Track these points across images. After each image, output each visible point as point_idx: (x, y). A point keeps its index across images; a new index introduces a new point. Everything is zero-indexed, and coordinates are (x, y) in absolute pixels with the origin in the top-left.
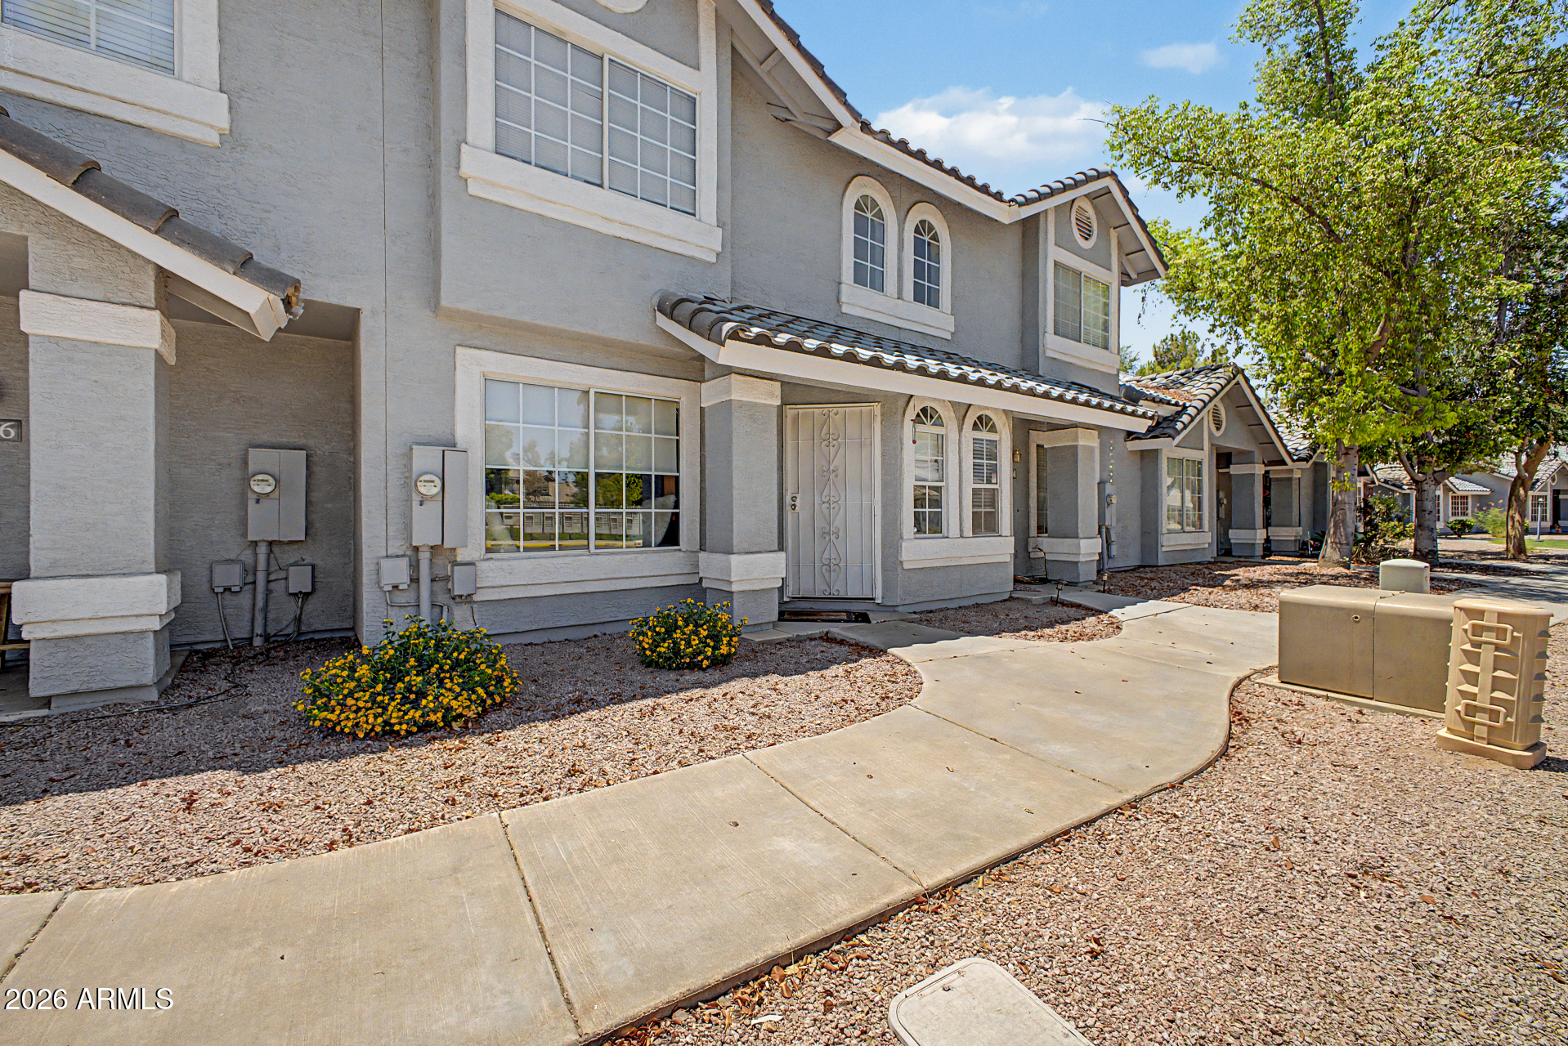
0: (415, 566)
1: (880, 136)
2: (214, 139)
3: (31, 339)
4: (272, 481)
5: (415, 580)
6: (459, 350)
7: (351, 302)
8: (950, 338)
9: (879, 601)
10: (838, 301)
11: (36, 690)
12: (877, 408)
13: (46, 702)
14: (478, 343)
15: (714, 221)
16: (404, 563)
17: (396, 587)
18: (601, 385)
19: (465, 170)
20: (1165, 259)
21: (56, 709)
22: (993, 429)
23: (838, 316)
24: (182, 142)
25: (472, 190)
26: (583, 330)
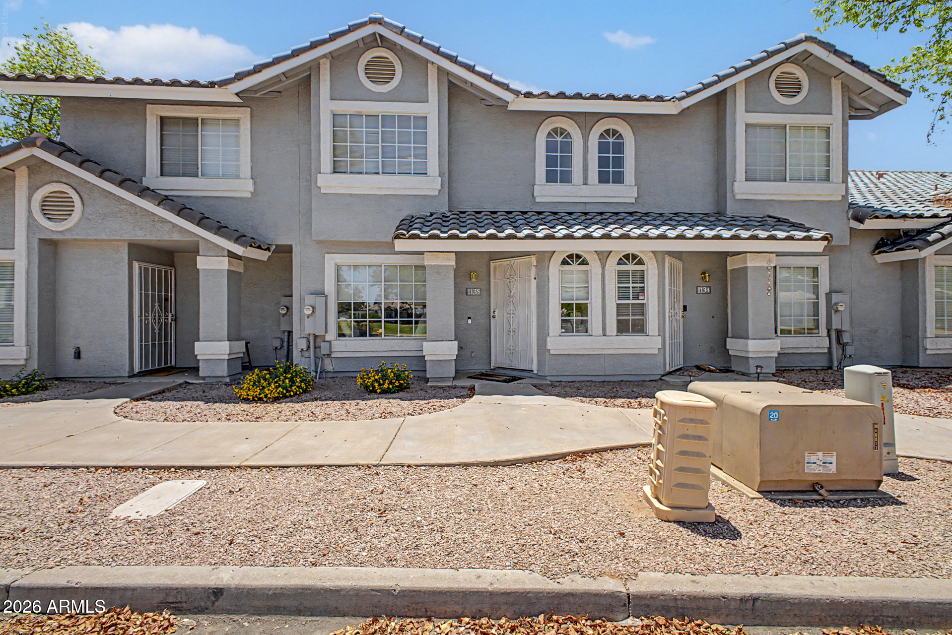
0: (308, 341)
1: (541, 96)
2: (249, 195)
3: (200, 270)
4: (286, 309)
5: (309, 347)
6: (326, 255)
7: (289, 243)
8: (634, 201)
9: (535, 372)
10: (533, 195)
11: (201, 374)
12: (533, 260)
13: (204, 378)
14: (334, 251)
15: (437, 173)
16: (305, 341)
17: (302, 349)
18: (386, 262)
19: (319, 185)
20: (903, 86)
21: (208, 380)
22: (641, 262)
23: (533, 204)
24: (241, 199)
25: (322, 192)
26: (370, 240)
